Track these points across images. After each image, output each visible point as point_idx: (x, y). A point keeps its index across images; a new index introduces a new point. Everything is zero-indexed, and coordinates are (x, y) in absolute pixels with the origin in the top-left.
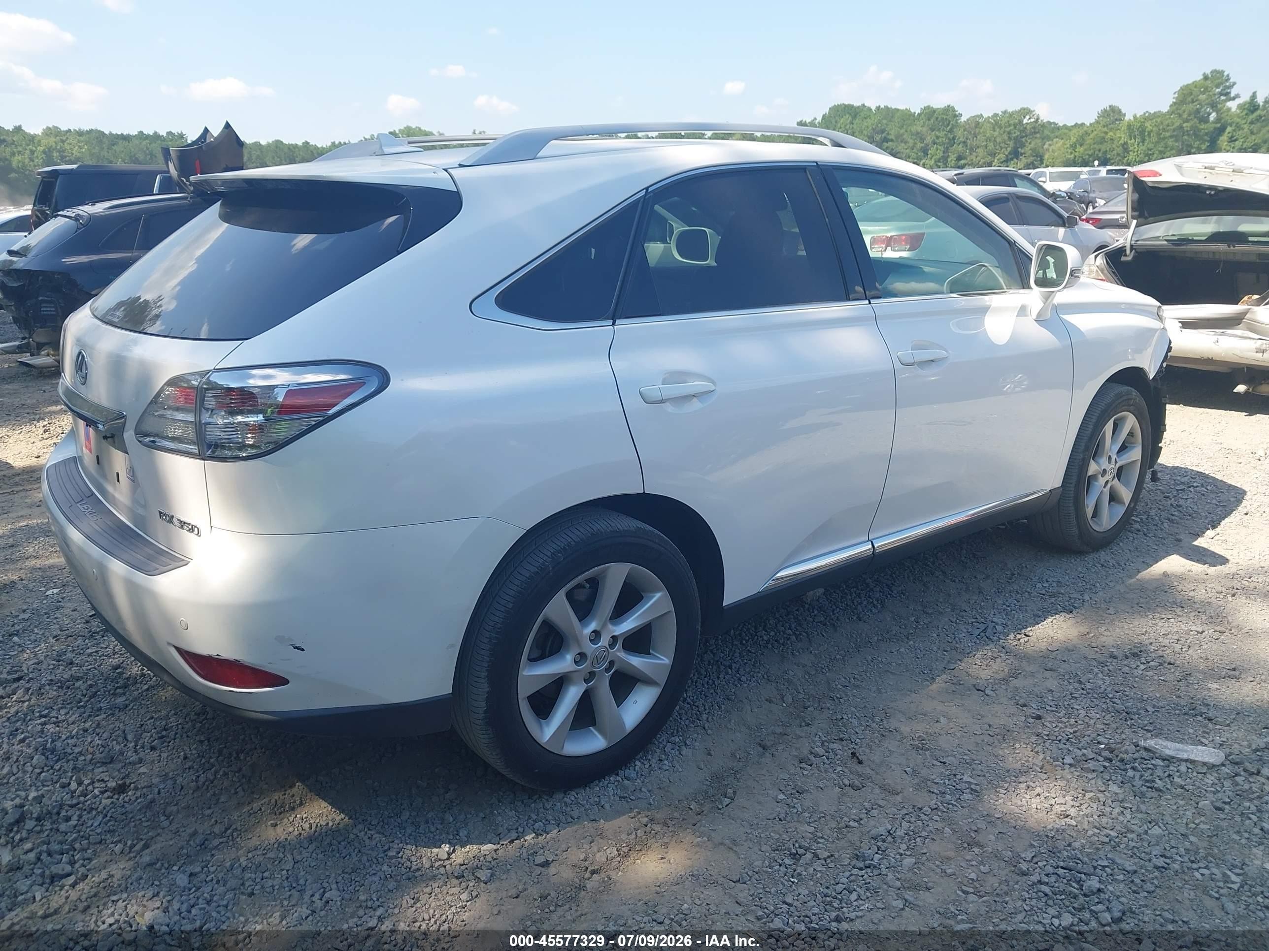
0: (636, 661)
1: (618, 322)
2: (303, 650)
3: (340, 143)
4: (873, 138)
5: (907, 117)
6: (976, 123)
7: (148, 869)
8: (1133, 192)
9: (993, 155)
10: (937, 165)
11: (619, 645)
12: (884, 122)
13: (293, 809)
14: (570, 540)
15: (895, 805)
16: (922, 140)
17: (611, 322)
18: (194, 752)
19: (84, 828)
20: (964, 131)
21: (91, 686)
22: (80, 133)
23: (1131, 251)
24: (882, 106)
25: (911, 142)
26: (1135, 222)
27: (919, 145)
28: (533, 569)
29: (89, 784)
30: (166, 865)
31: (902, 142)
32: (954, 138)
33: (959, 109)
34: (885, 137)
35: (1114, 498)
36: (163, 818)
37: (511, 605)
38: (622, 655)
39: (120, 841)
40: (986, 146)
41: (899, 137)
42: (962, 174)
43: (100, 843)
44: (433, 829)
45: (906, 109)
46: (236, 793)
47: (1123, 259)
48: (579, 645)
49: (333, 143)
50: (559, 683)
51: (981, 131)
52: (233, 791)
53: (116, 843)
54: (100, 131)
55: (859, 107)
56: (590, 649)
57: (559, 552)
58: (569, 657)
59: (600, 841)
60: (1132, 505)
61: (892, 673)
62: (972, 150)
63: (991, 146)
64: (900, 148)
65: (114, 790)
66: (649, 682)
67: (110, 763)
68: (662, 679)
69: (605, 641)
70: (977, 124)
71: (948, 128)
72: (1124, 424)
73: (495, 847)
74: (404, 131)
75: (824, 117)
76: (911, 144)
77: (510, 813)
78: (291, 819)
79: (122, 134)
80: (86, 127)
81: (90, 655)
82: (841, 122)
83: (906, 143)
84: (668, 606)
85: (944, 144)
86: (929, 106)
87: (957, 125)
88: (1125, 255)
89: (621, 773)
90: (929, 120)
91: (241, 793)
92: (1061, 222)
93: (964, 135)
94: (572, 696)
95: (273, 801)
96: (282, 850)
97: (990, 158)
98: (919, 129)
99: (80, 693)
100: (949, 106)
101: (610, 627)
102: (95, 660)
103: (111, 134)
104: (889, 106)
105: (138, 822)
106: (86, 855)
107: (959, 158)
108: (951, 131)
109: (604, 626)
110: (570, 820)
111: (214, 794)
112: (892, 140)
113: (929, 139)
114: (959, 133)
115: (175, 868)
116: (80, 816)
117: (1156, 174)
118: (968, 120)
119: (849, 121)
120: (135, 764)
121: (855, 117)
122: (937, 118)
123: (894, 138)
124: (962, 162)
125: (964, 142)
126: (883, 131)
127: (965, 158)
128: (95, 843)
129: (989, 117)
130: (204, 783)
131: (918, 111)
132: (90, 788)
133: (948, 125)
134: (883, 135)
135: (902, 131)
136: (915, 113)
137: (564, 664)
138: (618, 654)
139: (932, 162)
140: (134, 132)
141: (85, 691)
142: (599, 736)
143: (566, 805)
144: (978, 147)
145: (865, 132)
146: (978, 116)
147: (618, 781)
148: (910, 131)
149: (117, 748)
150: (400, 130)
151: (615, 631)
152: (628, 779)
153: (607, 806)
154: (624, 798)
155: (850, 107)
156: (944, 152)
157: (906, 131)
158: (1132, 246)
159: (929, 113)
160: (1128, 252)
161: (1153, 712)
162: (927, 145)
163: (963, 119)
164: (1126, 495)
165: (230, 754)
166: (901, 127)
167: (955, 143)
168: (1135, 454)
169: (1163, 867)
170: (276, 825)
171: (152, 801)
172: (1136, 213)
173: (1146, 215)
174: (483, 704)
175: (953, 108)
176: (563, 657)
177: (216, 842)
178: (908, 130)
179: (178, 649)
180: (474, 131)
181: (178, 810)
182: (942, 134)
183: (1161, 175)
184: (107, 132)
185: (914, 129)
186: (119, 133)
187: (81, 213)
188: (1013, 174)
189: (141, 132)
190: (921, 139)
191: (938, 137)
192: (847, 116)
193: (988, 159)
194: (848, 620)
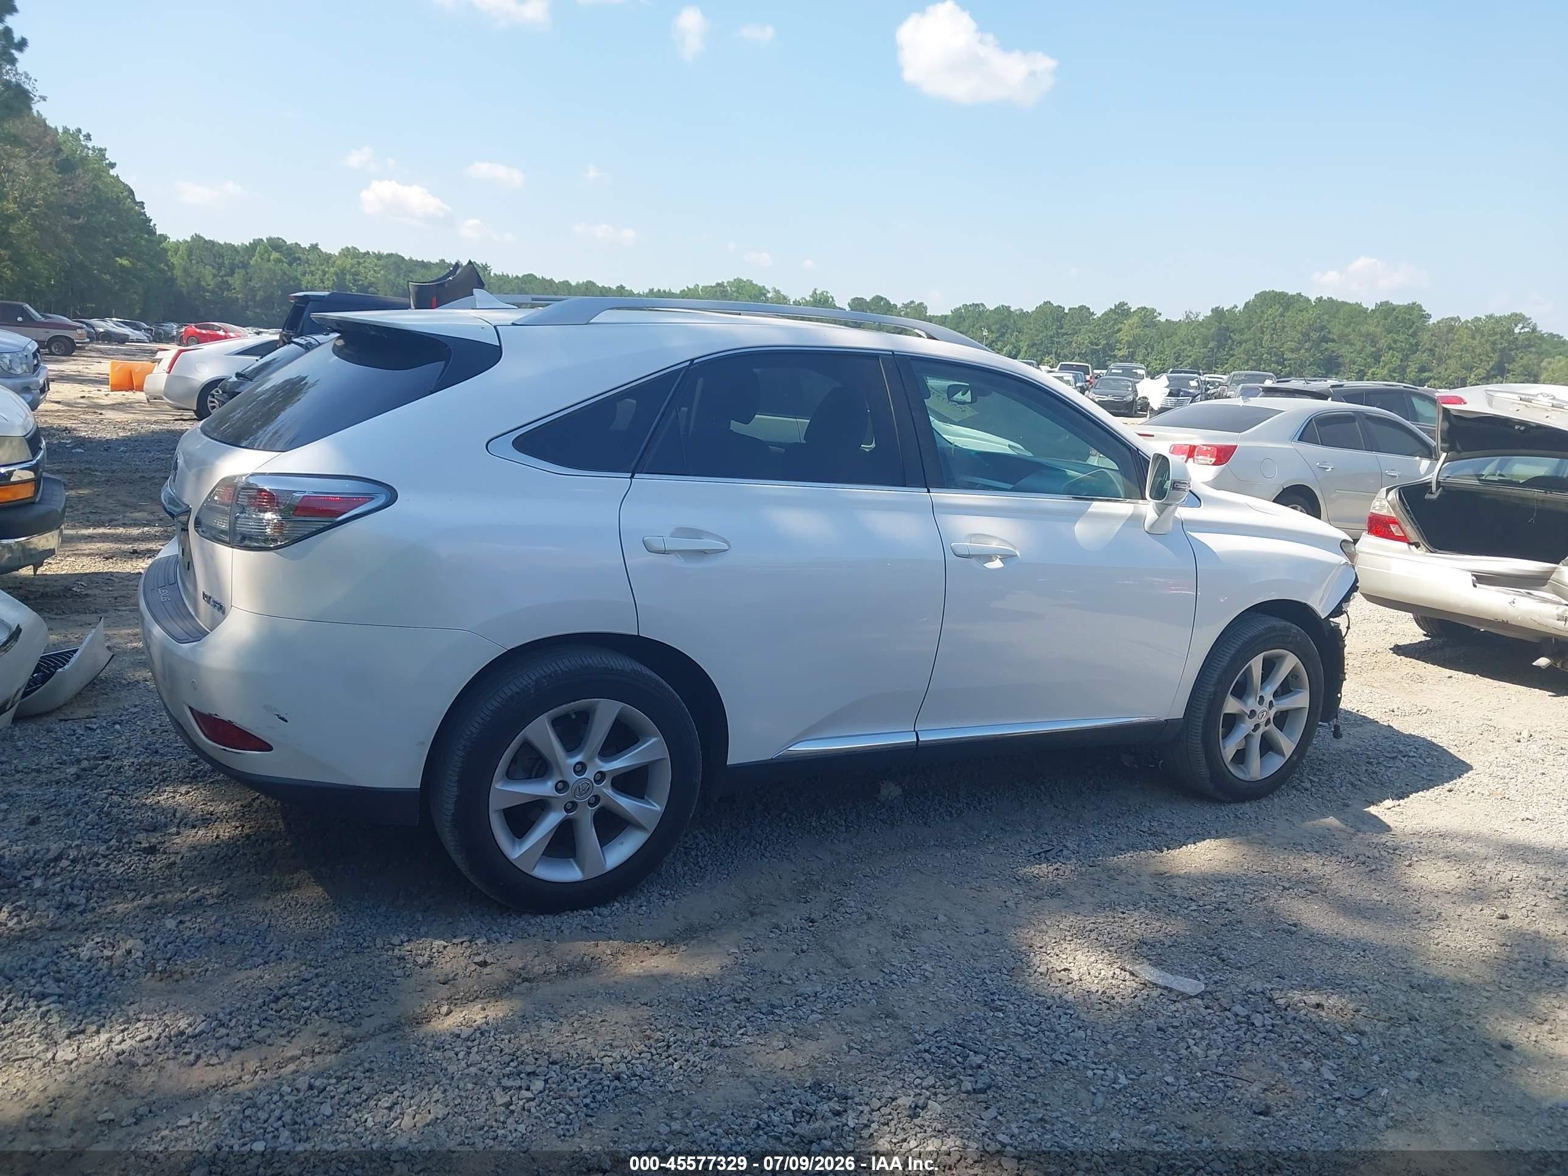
0: (626, 803)
1: (636, 476)
2: (286, 721)
3: (659, 291)
4: (1309, 335)
5: (1356, 313)
6: (1450, 327)
7: (146, 910)
8: (1443, 420)
9: (1470, 369)
10: (1390, 376)
11: (607, 782)
12: (1326, 317)
13: (289, 889)
14: (557, 668)
15: (838, 975)
16: (1374, 343)
17: (630, 475)
18: (227, 834)
19: (107, 874)
20: (1432, 335)
21: (164, 772)
22: (379, 257)
23: (1437, 489)
24: (1325, 298)
25: (1359, 345)
26: (1444, 455)
27: (1370, 349)
28: (515, 689)
29: (126, 843)
30: (163, 911)
31: (1346, 343)
32: (1417, 344)
33: (1427, 309)
34: (1324, 337)
35: (1268, 746)
36: (177, 879)
37: (489, 718)
38: (609, 792)
39: (135, 890)
40: (1461, 357)
41: (1342, 336)
42: (1342, 386)
43: (117, 888)
44: (399, 922)
45: (1357, 303)
46: (249, 872)
47: (1428, 496)
48: (561, 774)
49: (651, 291)
50: (541, 806)
51: (1456, 337)
52: (246, 869)
53: (130, 891)
54: (400, 256)
55: (1293, 296)
56: (573, 778)
57: (545, 677)
58: (550, 784)
59: (546, 957)
60: (1295, 758)
61: (921, 872)
62: (1440, 361)
63: (1467, 357)
64: (1343, 350)
65: (145, 850)
66: (639, 827)
67: (153, 831)
68: (652, 825)
69: (589, 774)
70: (1451, 329)
71: (1411, 331)
72: (1281, 665)
73: (446, 944)
74: (733, 283)
75: (1247, 304)
76: (1358, 347)
77: (475, 923)
78: (283, 896)
79: (423, 261)
80: (385, 251)
81: (176, 748)
82: (1269, 312)
83: (1352, 344)
84: (663, 753)
85: (1403, 350)
86: (1387, 302)
87: (1425, 329)
88: (1431, 493)
89: (596, 908)
90: (1386, 319)
91: (253, 872)
92: (1427, 453)
93: (1431, 341)
94: (552, 820)
95: (273, 879)
96: (263, 916)
97: (1465, 372)
98: (1372, 329)
99: (153, 776)
100: (1414, 304)
101: (597, 760)
102: (179, 753)
103: (411, 260)
104: (1334, 298)
105: (155, 878)
106: (101, 894)
107: (1422, 370)
108: (1414, 335)
109: (591, 758)
110: (526, 935)
111: (229, 869)
112: (1333, 341)
113: (1383, 343)
114: (1426, 337)
115: (170, 915)
116: (108, 865)
117: (1460, 401)
118: (1438, 322)
119: (1279, 313)
120: (173, 835)
121: (1287, 309)
122: (1397, 318)
123: (1335, 337)
124: (1426, 374)
125: (1431, 350)
126: (1322, 328)
127: (1430, 371)
128: (113, 888)
129: (1467, 321)
130: (223, 858)
131: (1372, 307)
132: (127, 846)
133: (1411, 327)
134: (1322, 334)
135: (1349, 330)
136: (1368, 309)
137: (545, 789)
138: (605, 790)
139: (1385, 371)
140: (435, 260)
141: (157, 776)
142: (577, 868)
143: (530, 924)
144: (1450, 357)
145: (1299, 328)
146: (1452, 319)
147: (589, 915)
148: (1359, 330)
149: (163, 820)
150: (728, 282)
151: (602, 767)
152: (599, 915)
153: (566, 932)
154: (586, 928)
155: (1283, 295)
156: (1402, 361)
157: (1354, 331)
158: (1438, 483)
159: (1386, 310)
160: (1434, 488)
161: (1170, 946)
162: (1380, 350)
163: (1432, 321)
164: (1288, 745)
165: (257, 840)
166: (1347, 325)
167: (1418, 350)
168: (1301, 700)
169: (1060, 1062)
170: (269, 898)
171: (174, 863)
172: (1446, 445)
173: (1459, 448)
174: (451, 807)
175: (1420, 307)
176: (545, 781)
177: (211, 902)
178: (1357, 330)
179: (190, 708)
180: (815, 290)
181: (193, 875)
182: (1402, 337)
183: (1465, 403)
184: (407, 258)
185: (1363, 329)
186: (419, 260)
187: (312, 341)
188: (1410, 392)
189: (443, 261)
190: (1373, 341)
191: (1395, 342)
192: (1277, 306)
193: (1463, 373)
194: (911, 822)
